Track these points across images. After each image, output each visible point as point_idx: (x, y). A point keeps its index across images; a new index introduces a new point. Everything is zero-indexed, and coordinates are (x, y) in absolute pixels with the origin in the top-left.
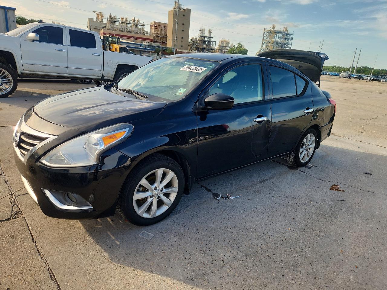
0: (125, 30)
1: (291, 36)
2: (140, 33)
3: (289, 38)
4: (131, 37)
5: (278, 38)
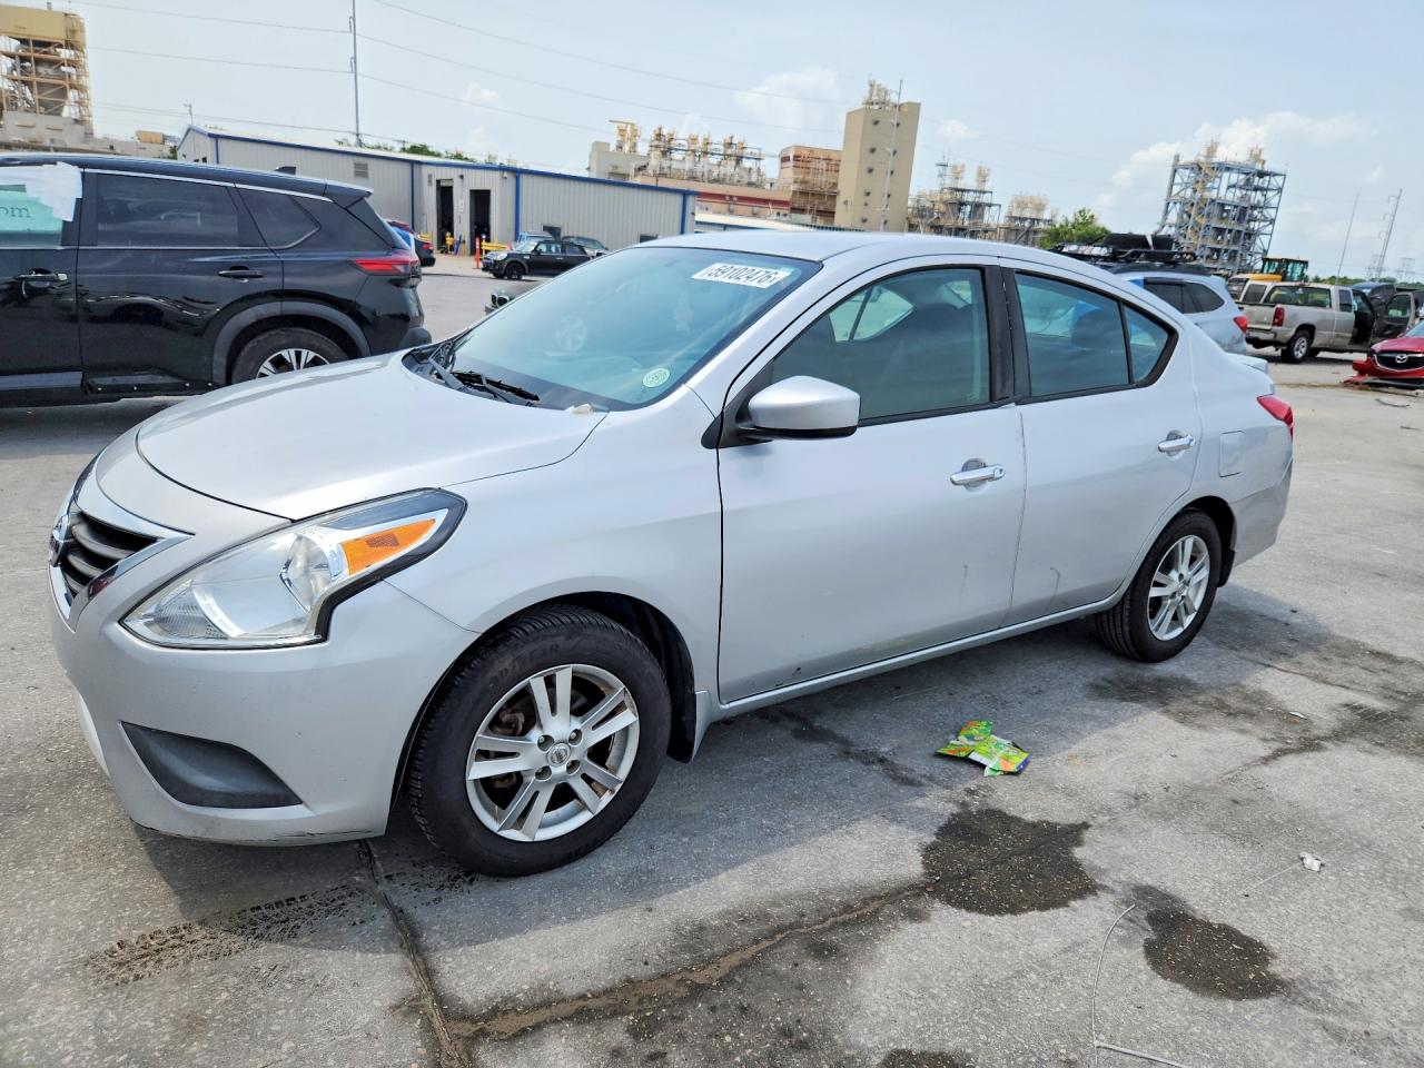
0: (706, 175)
1: (1276, 177)
2: (750, 184)
3: (1271, 187)
4: (721, 197)
5: (1224, 189)
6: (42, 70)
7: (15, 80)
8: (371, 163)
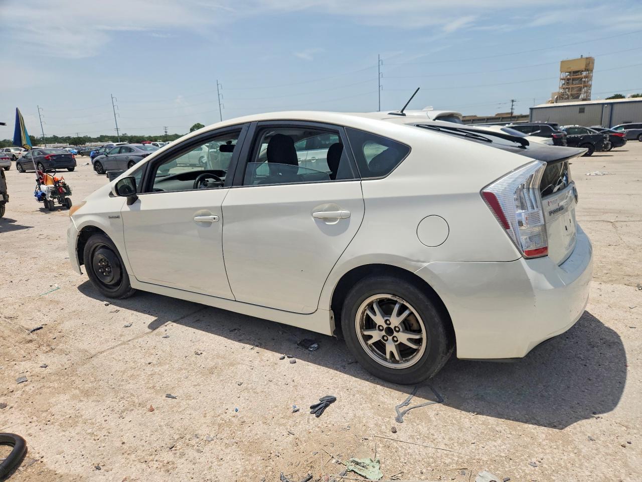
6: (574, 82)
7: (564, 88)
8: (586, 106)
